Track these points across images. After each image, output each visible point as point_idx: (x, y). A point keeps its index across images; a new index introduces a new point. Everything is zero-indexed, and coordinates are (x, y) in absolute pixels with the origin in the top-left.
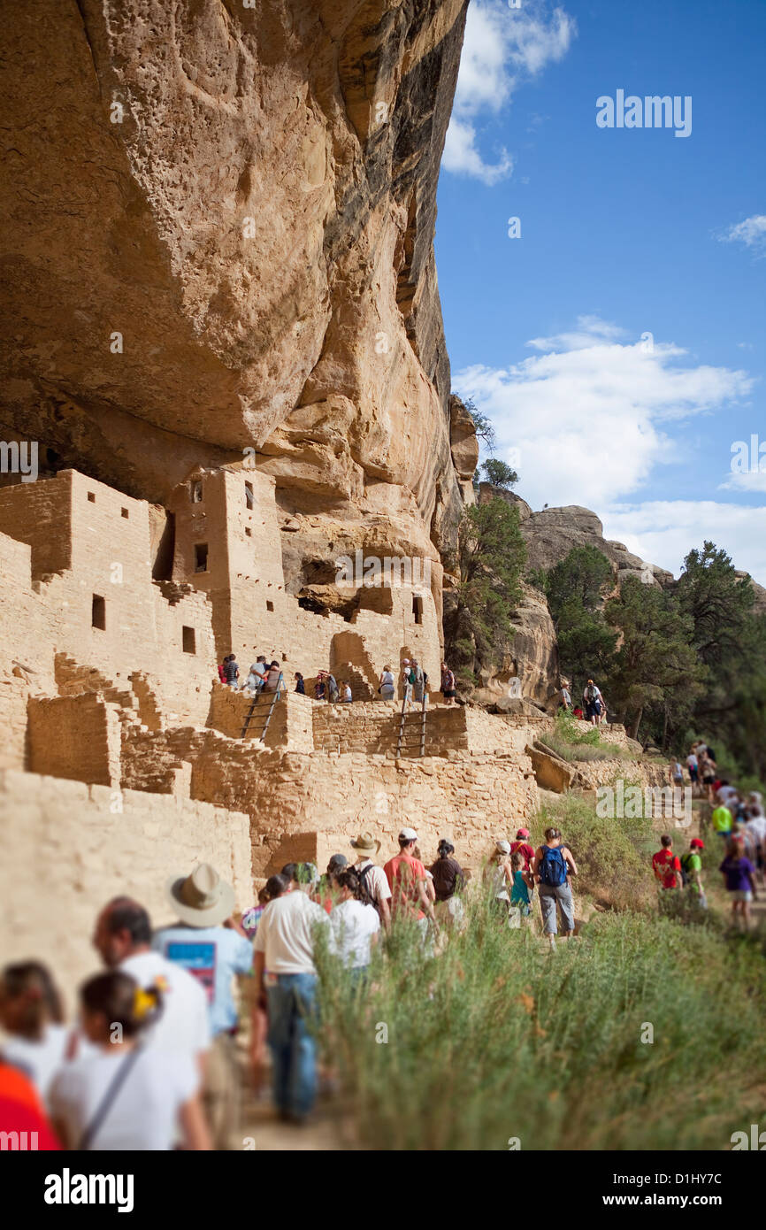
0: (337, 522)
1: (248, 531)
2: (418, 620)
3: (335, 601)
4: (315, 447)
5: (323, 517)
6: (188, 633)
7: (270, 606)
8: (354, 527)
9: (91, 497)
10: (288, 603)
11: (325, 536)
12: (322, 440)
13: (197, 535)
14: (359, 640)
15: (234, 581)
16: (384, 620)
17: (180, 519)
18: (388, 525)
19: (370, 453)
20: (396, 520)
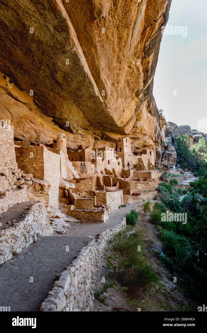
0: (139, 142)
1: (126, 146)
2: (151, 155)
3: (139, 152)
4: (135, 133)
5: (137, 141)
6: (119, 163)
7: (129, 155)
8: (141, 142)
9: (108, 149)
10: (132, 154)
11: (137, 144)
12: (136, 132)
13: (120, 147)
14: (141, 159)
15: (125, 153)
16: (146, 155)
17: (118, 144)
18: (146, 141)
19: (143, 132)
20: (148, 141)
